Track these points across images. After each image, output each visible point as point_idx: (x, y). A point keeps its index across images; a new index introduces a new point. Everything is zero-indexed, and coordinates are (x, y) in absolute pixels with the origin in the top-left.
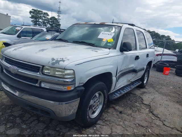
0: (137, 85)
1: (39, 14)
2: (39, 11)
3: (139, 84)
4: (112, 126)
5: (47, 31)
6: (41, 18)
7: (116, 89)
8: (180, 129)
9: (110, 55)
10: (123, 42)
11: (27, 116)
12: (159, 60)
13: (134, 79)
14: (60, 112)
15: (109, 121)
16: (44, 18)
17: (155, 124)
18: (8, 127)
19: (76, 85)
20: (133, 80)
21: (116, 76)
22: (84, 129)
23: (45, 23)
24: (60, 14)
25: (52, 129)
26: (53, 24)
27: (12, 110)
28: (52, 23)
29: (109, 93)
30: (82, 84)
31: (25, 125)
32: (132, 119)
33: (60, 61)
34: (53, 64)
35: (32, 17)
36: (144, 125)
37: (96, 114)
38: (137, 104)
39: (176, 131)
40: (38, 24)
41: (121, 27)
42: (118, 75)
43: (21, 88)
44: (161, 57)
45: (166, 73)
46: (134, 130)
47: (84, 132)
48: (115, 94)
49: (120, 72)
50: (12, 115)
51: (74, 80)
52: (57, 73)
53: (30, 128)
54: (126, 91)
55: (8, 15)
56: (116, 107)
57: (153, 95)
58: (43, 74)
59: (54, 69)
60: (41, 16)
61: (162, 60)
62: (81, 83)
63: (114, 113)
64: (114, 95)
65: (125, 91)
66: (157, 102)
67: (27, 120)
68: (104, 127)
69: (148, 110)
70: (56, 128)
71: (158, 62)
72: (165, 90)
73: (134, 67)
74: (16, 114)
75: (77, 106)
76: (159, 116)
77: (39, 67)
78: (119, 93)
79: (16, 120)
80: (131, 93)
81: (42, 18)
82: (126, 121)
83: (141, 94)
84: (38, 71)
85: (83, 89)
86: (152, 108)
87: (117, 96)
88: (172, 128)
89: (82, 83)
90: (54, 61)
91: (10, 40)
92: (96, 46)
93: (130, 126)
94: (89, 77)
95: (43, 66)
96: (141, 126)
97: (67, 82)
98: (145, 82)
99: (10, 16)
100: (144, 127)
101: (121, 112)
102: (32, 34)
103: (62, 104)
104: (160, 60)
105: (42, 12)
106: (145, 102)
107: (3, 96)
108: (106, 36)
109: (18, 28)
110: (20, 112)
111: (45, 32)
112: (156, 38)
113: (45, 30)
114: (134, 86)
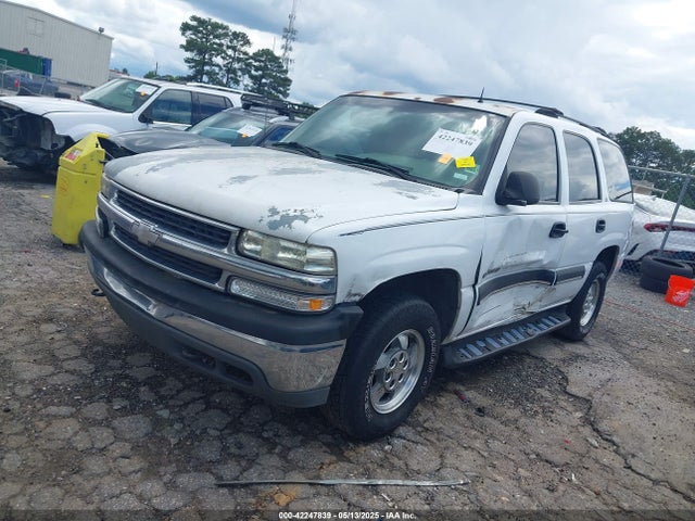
0: (553, 326)
1: (215, 37)
2: (216, 26)
3: (560, 324)
4: (447, 448)
5: (246, 107)
6: (219, 50)
7: (471, 329)
8: (682, 488)
9: (460, 212)
10: (510, 171)
11: (172, 384)
12: (654, 248)
13: (542, 304)
14: (283, 376)
15: (439, 431)
16: (230, 52)
17: (597, 461)
18: (115, 407)
19: (339, 300)
20: (536, 309)
21: (474, 286)
22: (351, 445)
23: (234, 71)
24: (293, 39)
25: (250, 433)
26: (262, 77)
27: (124, 360)
28: (260, 72)
29: (445, 342)
30: (357, 298)
31: (168, 411)
32: (516, 435)
33: (296, 217)
34: (273, 225)
35: (189, 46)
36: (557, 459)
37: (394, 404)
38: (544, 392)
39: (668, 492)
40: (208, 73)
41: (507, 120)
42: (482, 282)
43: (168, 292)
44: (662, 234)
45: (675, 299)
46: (520, 469)
47: (352, 453)
48: (465, 348)
49: (490, 272)
50: (127, 377)
51: (333, 283)
52: (281, 255)
53: (182, 420)
54: (506, 344)
55: (105, 33)
56: (466, 393)
57: (607, 369)
58: (240, 253)
59: (274, 241)
60: (221, 45)
61: (669, 247)
62: (353, 292)
63: (459, 411)
64: (463, 351)
65: (503, 341)
66: (620, 394)
67: (172, 398)
68: (419, 447)
69: (579, 414)
70: (263, 430)
71: (651, 253)
72: (659, 357)
73: (545, 262)
74: (140, 374)
75: (334, 370)
76: (614, 439)
77: (229, 233)
78: (482, 345)
79: (138, 391)
80: (528, 355)
81: (225, 52)
82: (495, 438)
83: (564, 361)
84: (224, 245)
85: (357, 315)
86: (595, 411)
87: (472, 354)
88: (656, 482)
89: (355, 295)
90: (277, 218)
91: (113, 130)
92: (415, 179)
93: (506, 457)
94: (379, 278)
95: (242, 230)
96: (547, 461)
97: (312, 284)
98: (585, 321)
99: (112, 39)
100: (557, 466)
101: (481, 411)
102: (190, 114)
103: (290, 351)
104: (658, 246)
105: (226, 28)
106: (572, 389)
107: (94, 315)
108: (453, 145)
109: (144, 90)
110: (150, 371)
111: (238, 109)
112: (661, 158)
113: (237, 101)
114: (541, 329)
